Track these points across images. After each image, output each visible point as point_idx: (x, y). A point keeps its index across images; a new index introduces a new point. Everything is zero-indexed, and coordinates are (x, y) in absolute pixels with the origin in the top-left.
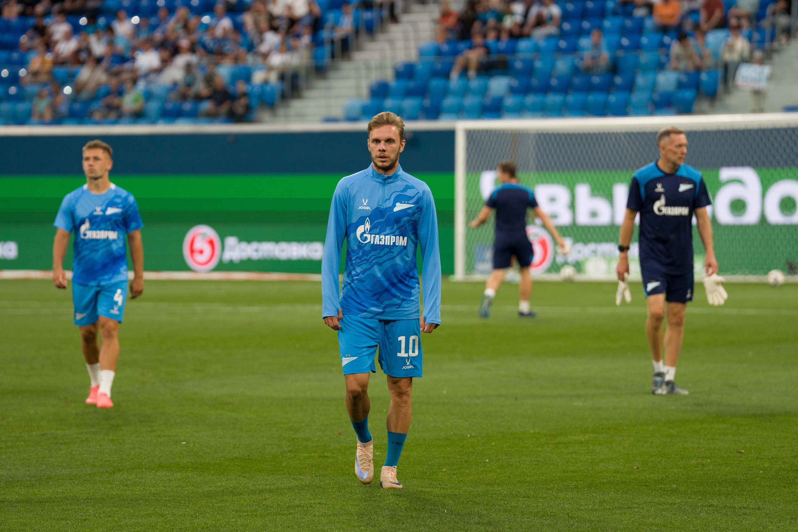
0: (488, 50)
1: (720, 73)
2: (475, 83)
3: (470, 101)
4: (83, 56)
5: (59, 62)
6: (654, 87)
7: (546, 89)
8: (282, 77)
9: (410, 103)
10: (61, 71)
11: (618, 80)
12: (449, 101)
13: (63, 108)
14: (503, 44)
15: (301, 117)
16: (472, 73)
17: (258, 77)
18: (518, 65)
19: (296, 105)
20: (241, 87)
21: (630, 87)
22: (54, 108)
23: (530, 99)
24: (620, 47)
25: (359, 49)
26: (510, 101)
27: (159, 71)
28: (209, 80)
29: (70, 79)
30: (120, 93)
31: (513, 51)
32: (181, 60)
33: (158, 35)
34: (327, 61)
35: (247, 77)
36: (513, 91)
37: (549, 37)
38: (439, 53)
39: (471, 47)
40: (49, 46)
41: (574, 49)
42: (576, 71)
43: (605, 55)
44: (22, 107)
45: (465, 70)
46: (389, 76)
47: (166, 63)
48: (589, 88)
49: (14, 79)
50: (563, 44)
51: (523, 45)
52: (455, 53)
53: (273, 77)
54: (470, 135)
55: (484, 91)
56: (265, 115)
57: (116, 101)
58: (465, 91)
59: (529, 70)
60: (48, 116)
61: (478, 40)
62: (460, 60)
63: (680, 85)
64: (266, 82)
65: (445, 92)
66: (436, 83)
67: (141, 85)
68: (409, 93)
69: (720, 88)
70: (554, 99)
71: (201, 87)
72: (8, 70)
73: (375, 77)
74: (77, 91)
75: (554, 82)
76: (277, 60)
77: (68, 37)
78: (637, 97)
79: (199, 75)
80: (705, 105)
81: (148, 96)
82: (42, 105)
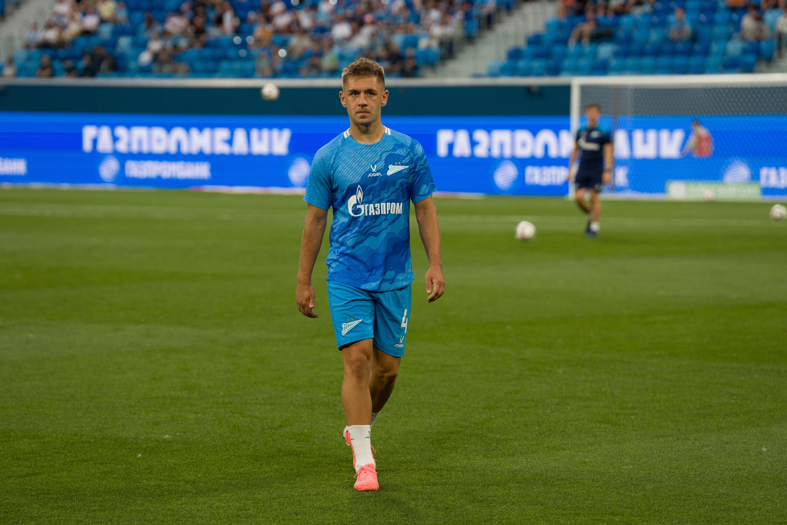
0: (598, 24)
1: (775, 42)
2: (587, 47)
3: (584, 62)
4: (295, 27)
5: (277, 31)
6: (724, 53)
7: (641, 53)
8: (442, 43)
9: (538, 64)
10: (278, 39)
11: (697, 47)
12: (568, 63)
13: (279, 66)
14: (610, 18)
15: (455, 74)
16: (585, 40)
17: (423, 43)
18: (621, 34)
19: (452, 65)
20: (410, 52)
21: (706, 52)
22: (271, 65)
23: (630, 61)
24: (699, 22)
25: (500, 22)
26: (614, 62)
27: (348, 39)
28: (387, 45)
29: (284, 44)
30: (320, 55)
31: (617, 25)
32: (367, 31)
33: (349, 12)
34: (474, 31)
35: (414, 43)
36: (616, 55)
37: (645, 14)
38: (560, 26)
39: (585, 21)
40: (269, 19)
41: (663, 24)
42: (666, 40)
43: (688, 28)
44: (248, 65)
45: (579, 40)
46: (521, 43)
47: (355, 32)
48: (674, 53)
49: (244, 45)
50: (655, 19)
51: (625, 20)
52: (572, 26)
53: (435, 44)
54: (584, 89)
55: (594, 55)
56: (428, 72)
57: (316, 61)
58: (580, 55)
59: (629, 39)
60: (268, 71)
61: (590, 15)
62: (575, 33)
63: (745, 52)
64: (429, 48)
65: (564, 56)
66: (558, 49)
67: (336, 50)
68: (537, 56)
69: (775, 53)
70: (648, 61)
71: (380, 51)
72: (241, 38)
73: (511, 43)
74: (289, 52)
75: (648, 48)
76: (437, 31)
77: (283, 13)
78: (712, 60)
79: (379, 43)
80: (763, 66)
81: (342, 57)
82: (264, 64)
